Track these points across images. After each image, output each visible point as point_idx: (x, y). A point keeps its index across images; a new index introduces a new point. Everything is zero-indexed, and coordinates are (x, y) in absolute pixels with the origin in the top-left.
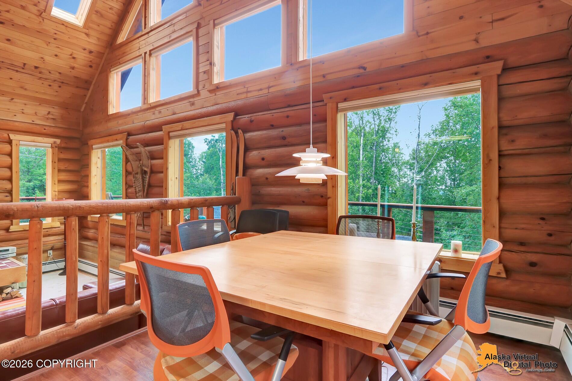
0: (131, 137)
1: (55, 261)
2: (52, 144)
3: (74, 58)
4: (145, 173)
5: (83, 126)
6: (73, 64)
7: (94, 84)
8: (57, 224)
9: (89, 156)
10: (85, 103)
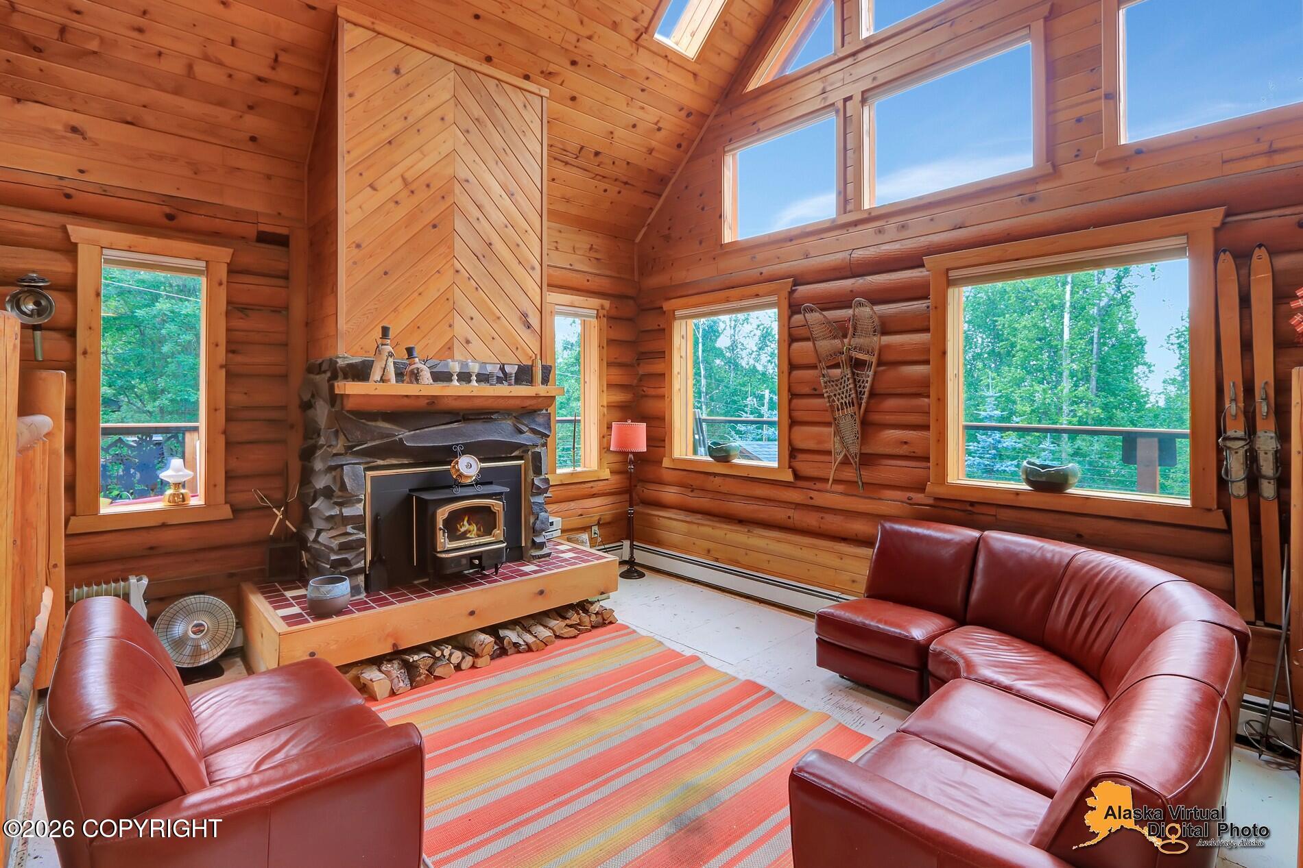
0: (800, 288)
1: (606, 546)
2: (598, 310)
3: (659, 129)
4: (858, 365)
5: (641, 274)
6: (654, 144)
7: (674, 184)
8: (606, 474)
9: (664, 333)
10: (649, 224)
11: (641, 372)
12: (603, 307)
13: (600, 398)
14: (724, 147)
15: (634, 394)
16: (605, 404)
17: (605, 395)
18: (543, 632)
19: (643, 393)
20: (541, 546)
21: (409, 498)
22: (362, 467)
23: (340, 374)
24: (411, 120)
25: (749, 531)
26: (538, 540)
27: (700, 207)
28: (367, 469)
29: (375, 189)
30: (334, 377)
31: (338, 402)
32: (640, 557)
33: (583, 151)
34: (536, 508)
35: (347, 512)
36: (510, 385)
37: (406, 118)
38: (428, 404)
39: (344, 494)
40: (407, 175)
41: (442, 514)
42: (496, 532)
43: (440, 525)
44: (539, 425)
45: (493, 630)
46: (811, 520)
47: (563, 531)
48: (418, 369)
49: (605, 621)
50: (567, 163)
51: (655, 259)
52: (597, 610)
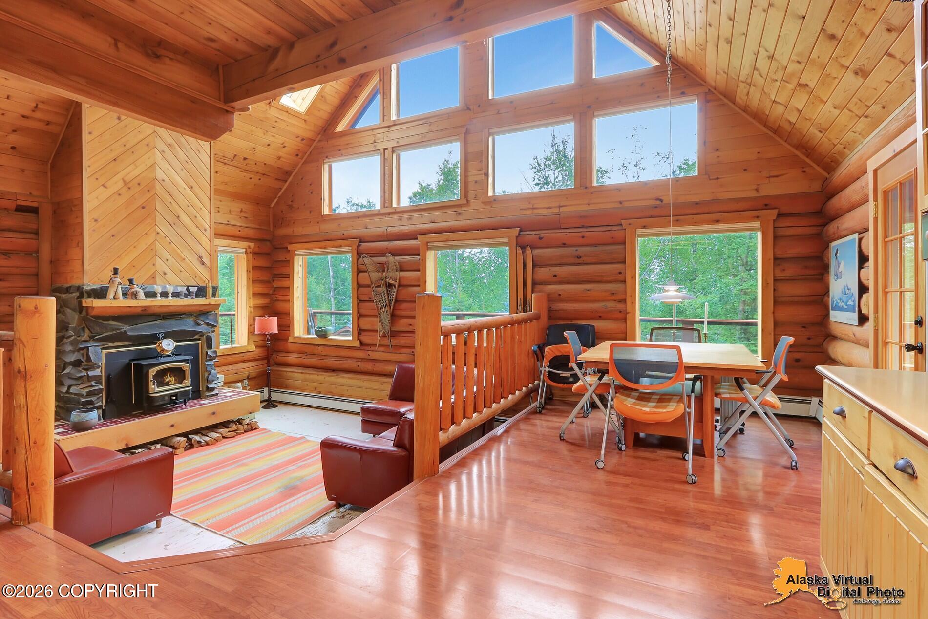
0: (363, 244)
1: (253, 389)
2: (246, 249)
3: (284, 147)
4: (390, 286)
5: (275, 226)
6: (281, 154)
7: (294, 175)
8: (253, 348)
9: (289, 263)
10: (279, 197)
11: (275, 286)
12: (249, 247)
13: (248, 302)
14: (323, 160)
15: (270, 299)
16: (251, 306)
17: (251, 300)
18: (214, 435)
19: (276, 298)
20: (212, 389)
21: (129, 365)
22: (99, 348)
23: (85, 295)
24: (128, 146)
25: (337, 375)
26: (210, 386)
27: (310, 192)
28: (102, 349)
29: (106, 187)
30: (81, 295)
31: (84, 311)
32: (275, 396)
33: (236, 157)
34: (209, 368)
35: (91, 373)
36: (193, 298)
37: (125, 145)
38: (142, 310)
39: (90, 364)
40: (126, 179)
41: (153, 372)
42: (185, 381)
43: (151, 378)
44: (210, 320)
45: (185, 435)
46: (369, 367)
47: (224, 383)
48: (136, 291)
49: (252, 428)
50: (225, 164)
51: (283, 218)
52: (248, 422)
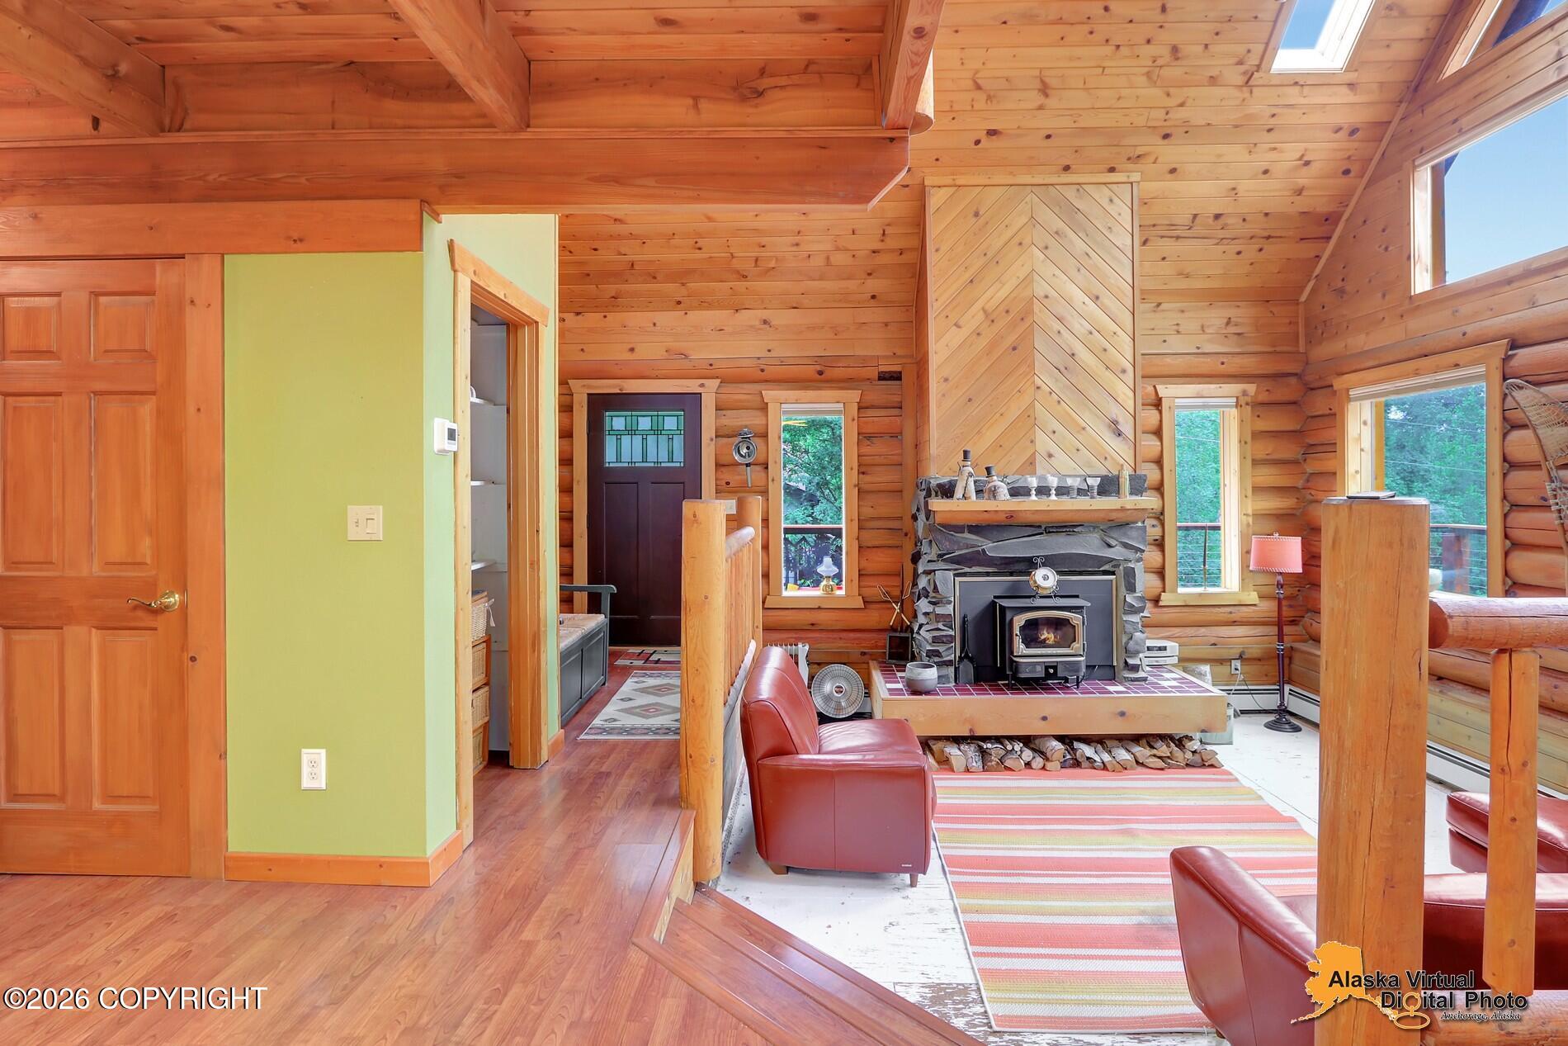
0: (1520, 353)
1: (1250, 687)
2: (1237, 398)
3: (1307, 163)
5: (1309, 342)
6: (1301, 182)
7: (1347, 220)
8: (1252, 597)
9: (1333, 418)
10: (1316, 277)
11: (1309, 470)
12: (1245, 393)
13: (1242, 503)
14: (1414, 161)
15: (1297, 499)
16: (1250, 512)
17: (1249, 501)
18: (1122, 755)
19: (1312, 497)
20: (1135, 668)
21: (993, 604)
22: (951, 573)
23: (933, 493)
24: (990, 255)
26: (1131, 661)
27: (1383, 247)
28: (955, 575)
29: (959, 327)
30: (929, 495)
31: (932, 516)
32: (1294, 705)
33: (1198, 221)
34: (1129, 628)
35: (939, 610)
36: (1092, 497)
37: (985, 255)
38: (1007, 518)
39: (937, 595)
40: (987, 307)
41: (1019, 621)
42: (1075, 645)
43: (1017, 631)
44: (1133, 539)
45: (1066, 740)
47: (1180, 660)
48: (995, 487)
49: (1205, 763)
50: (1178, 238)
51: (1325, 322)
52: (1196, 747)
